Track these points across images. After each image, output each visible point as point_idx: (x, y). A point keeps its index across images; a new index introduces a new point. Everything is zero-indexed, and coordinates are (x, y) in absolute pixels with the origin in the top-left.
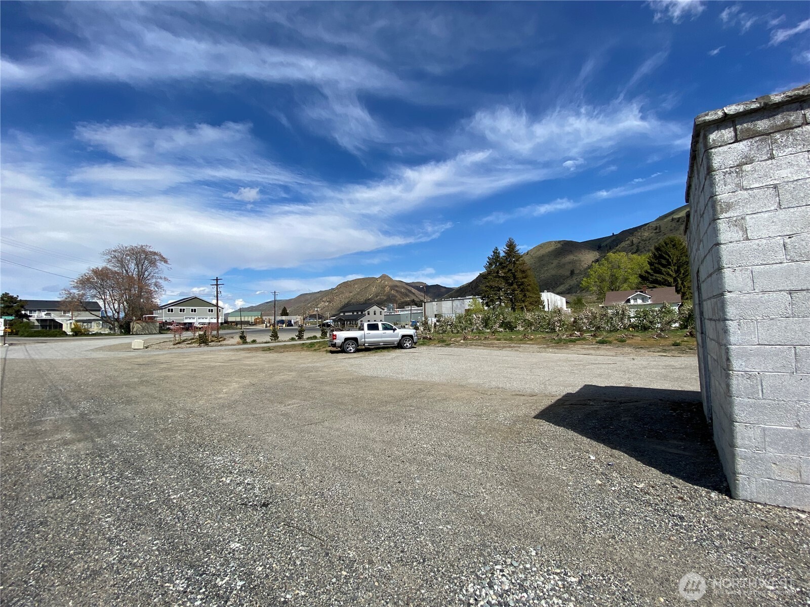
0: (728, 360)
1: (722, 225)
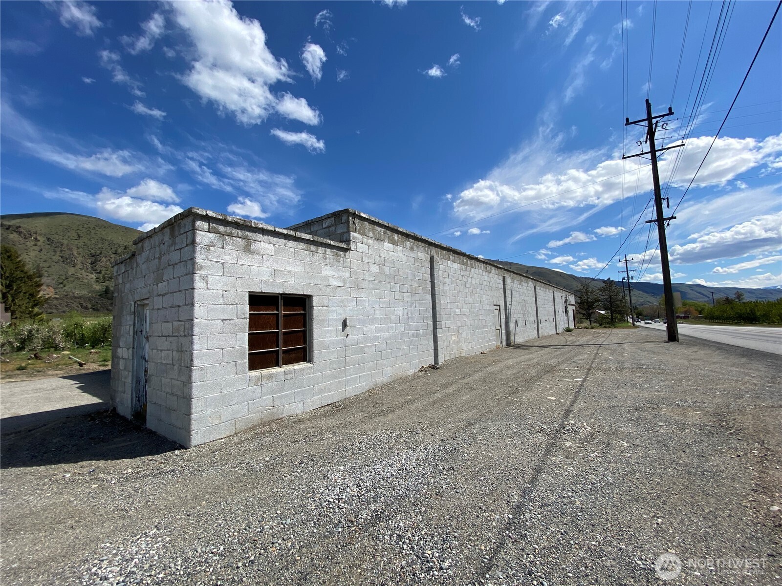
0: (192, 360)
1: (197, 277)
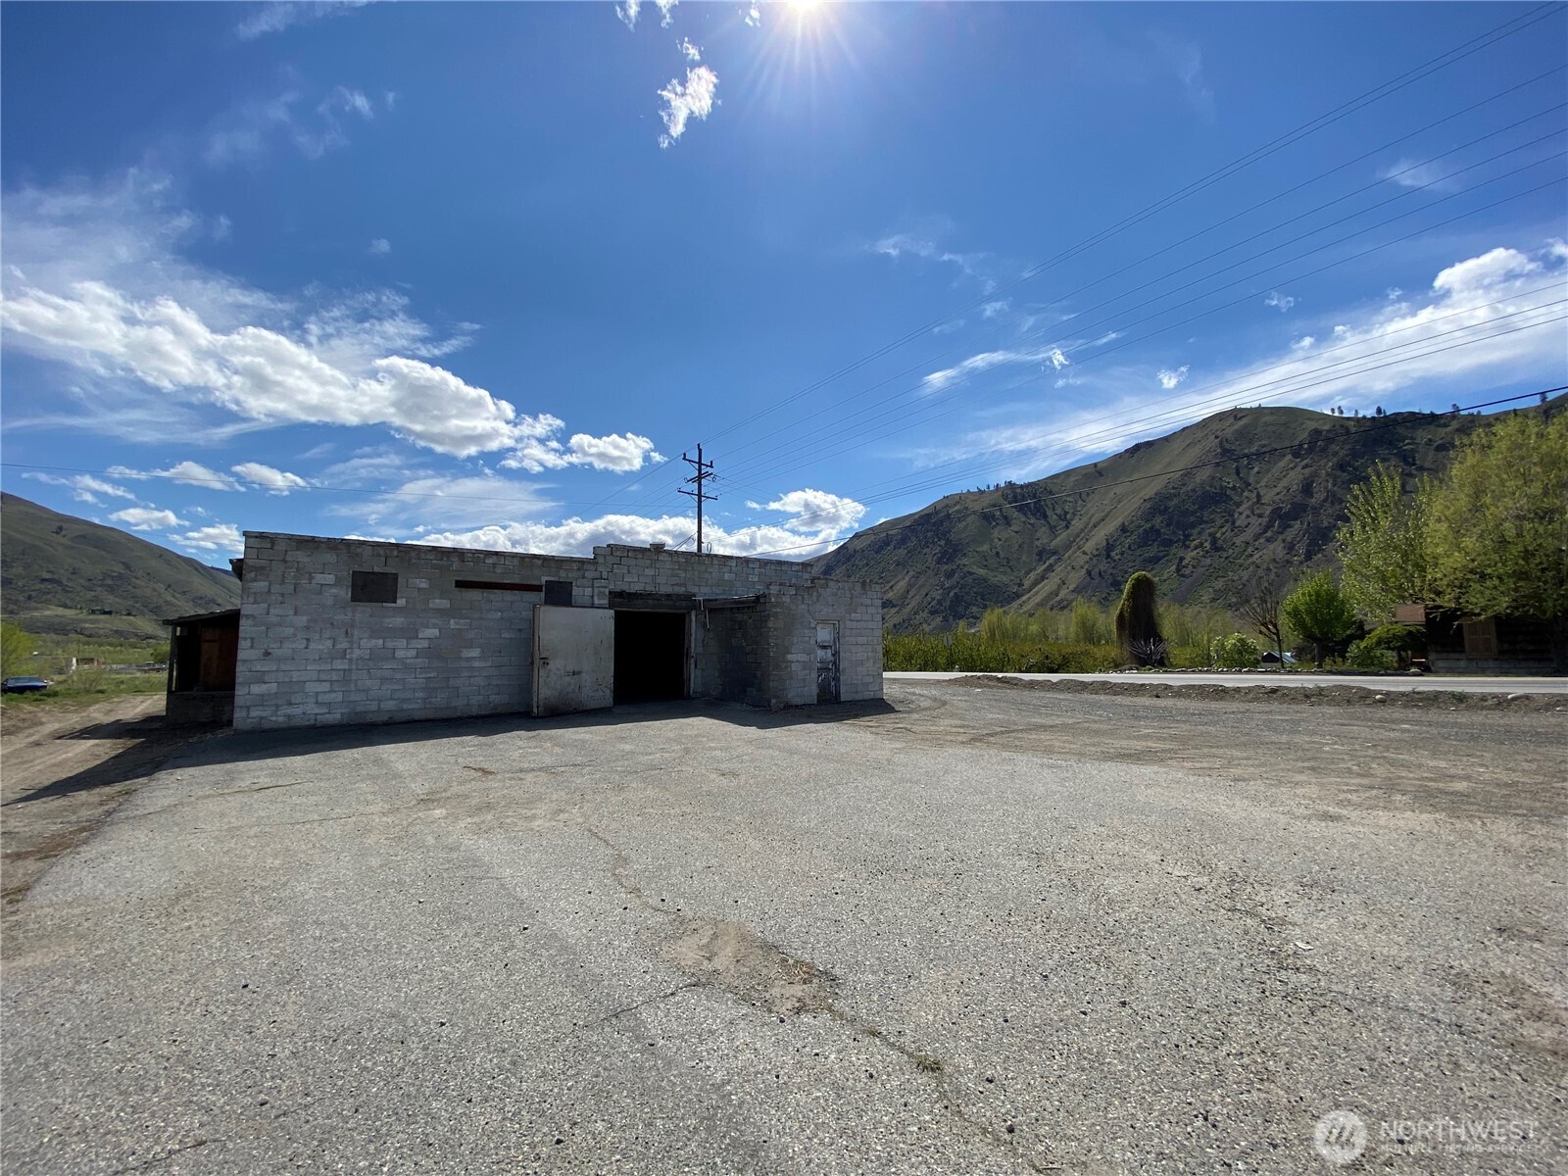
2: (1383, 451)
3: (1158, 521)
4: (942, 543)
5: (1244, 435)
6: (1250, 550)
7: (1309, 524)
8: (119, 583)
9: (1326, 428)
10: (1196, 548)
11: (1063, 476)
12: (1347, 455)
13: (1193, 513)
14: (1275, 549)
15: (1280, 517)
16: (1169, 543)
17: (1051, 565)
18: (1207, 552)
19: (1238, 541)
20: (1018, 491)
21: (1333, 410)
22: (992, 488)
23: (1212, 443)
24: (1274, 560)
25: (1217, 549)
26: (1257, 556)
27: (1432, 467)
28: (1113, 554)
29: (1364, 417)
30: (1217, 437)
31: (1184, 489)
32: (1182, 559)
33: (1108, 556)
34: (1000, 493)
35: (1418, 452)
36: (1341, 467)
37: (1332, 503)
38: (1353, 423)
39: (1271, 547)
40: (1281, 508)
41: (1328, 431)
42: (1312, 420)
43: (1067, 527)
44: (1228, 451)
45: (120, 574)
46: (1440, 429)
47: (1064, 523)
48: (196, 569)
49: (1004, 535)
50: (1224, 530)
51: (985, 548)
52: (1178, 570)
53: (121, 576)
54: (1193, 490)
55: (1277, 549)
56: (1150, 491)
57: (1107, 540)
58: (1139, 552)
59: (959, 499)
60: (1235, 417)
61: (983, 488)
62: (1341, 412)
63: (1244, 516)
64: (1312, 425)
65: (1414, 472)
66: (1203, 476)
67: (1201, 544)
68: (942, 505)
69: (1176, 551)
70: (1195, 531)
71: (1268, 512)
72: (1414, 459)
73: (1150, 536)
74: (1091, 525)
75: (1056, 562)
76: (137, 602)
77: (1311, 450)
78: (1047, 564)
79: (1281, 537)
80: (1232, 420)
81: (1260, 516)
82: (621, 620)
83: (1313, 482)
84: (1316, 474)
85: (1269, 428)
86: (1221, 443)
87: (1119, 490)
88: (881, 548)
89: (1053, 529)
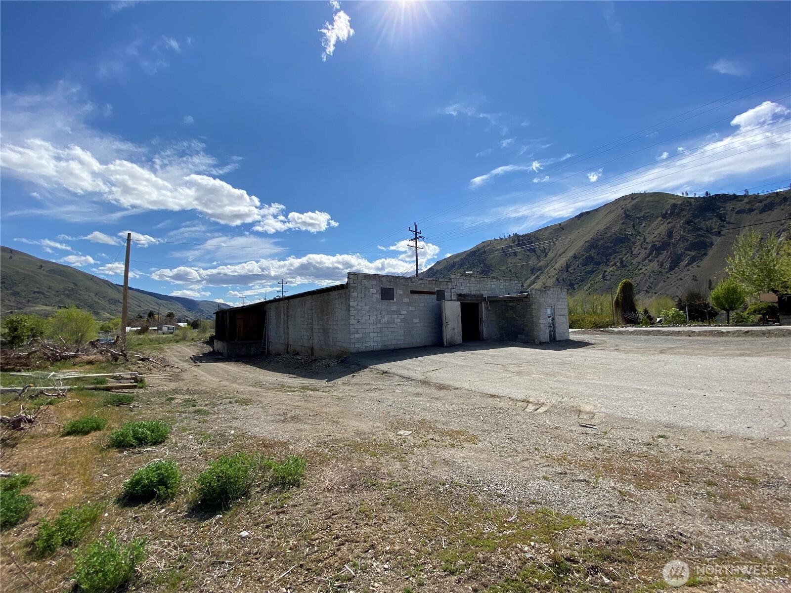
2: (709, 214)
3: (593, 252)
4: (482, 265)
5: (636, 207)
6: (640, 266)
7: (671, 253)
8: (72, 293)
9: (679, 203)
10: (612, 266)
11: (543, 230)
12: (691, 217)
13: (611, 248)
14: (653, 266)
15: (656, 249)
16: (599, 263)
17: (538, 276)
18: (618, 268)
19: (634, 262)
20: (521, 238)
21: (683, 194)
22: (506, 237)
23: (620, 211)
24: (653, 271)
25: (624, 266)
26: (644, 269)
27: (735, 222)
28: (569, 269)
29: (699, 197)
30: (623, 209)
31: (606, 236)
32: (605, 272)
33: (567, 271)
34: (511, 239)
35: (727, 214)
36: (688, 223)
37: (683, 241)
38: (693, 200)
39: (651, 264)
40: (657, 245)
41: (681, 204)
42: (672, 199)
43: (546, 256)
44: (629, 216)
45: (72, 288)
46: (738, 202)
47: (544, 254)
48: (109, 286)
49: (514, 261)
50: (627, 256)
51: (503, 268)
52: (603, 277)
53: (73, 290)
54: (611, 236)
55: (654, 265)
56: (588, 237)
57: (567, 263)
58: (583, 268)
59: (490, 243)
60: (632, 198)
61: (502, 237)
62: (687, 194)
63: (637, 249)
64: (672, 202)
65: (725, 225)
66: (616, 228)
67: (615, 264)
68: (482, 246)
69: (602, 267)
70: (612, 257)
71: (649, 247)
72: (725, 218)
73: (589, 260)
74: (558, 255)
75: (540, 274)
76: (81, 302)
77: (672, 214)
78: (536, 275)
79: (656, 259)
80: (630, 200)
81: (646, 249)
82: (463, 306)
83: (673, 231)
84: (674, 227)
85: (650, 204)
86: (625, 212)
87: (572, 236)
88: (451, 269)
89: (538, 257)
